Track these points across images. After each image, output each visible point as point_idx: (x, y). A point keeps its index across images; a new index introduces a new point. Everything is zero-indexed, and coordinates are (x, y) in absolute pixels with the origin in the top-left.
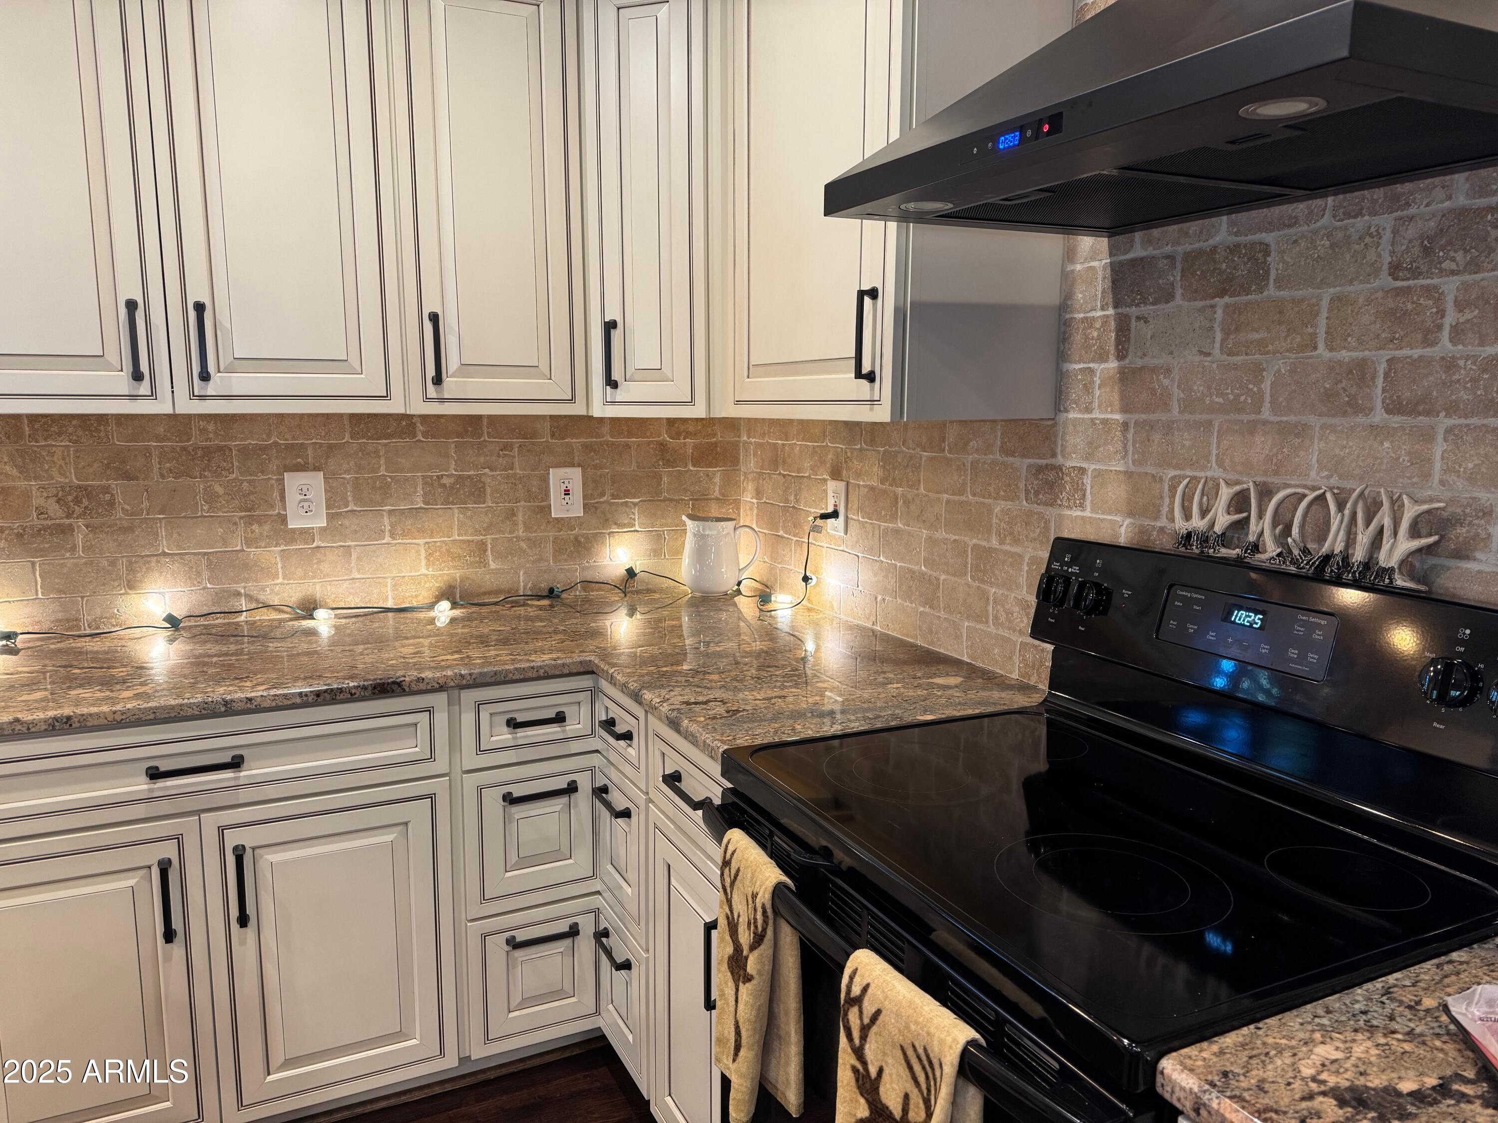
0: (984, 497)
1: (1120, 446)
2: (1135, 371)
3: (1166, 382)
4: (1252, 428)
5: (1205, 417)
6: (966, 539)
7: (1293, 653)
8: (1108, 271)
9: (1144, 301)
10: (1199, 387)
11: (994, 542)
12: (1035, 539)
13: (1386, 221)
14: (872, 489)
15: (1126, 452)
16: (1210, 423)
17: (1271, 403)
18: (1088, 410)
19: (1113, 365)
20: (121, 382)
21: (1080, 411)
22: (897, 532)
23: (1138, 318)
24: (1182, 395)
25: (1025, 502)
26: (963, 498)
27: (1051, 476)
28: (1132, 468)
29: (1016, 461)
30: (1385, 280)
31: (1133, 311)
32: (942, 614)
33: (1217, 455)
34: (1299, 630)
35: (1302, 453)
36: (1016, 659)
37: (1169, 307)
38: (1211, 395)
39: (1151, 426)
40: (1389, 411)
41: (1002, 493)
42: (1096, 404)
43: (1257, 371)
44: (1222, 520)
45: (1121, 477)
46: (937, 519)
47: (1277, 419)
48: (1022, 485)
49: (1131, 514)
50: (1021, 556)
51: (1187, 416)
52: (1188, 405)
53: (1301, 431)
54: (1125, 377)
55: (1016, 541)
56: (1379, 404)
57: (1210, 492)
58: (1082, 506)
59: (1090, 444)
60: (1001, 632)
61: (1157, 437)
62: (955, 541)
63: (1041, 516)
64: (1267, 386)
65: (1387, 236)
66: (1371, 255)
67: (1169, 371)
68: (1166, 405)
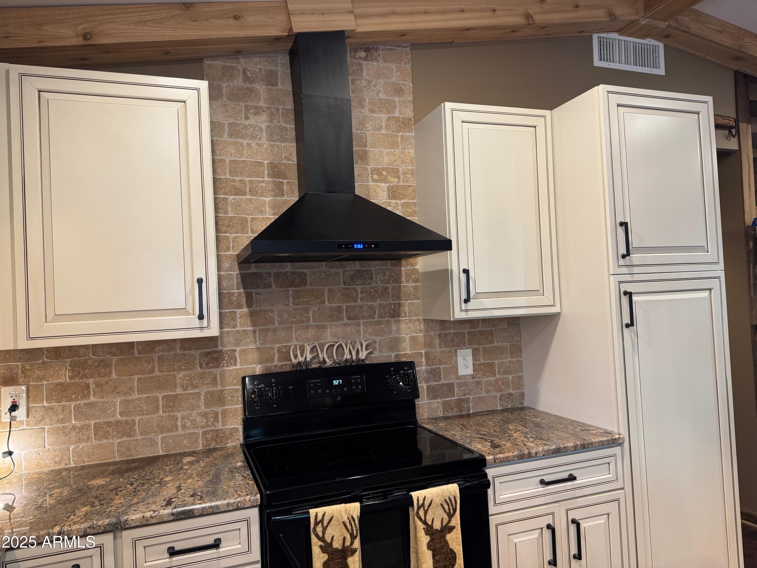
0: (170, 372)
1: (252, 339)
2: (256, 312)
3: (272, 315)
4: (307, 327)
5: (290, 325)
6: (157, 394)
7: (354, 387)
8: (239, 276)
9: (258, 287)
10: (286, 316)
11: (179, 391)
12: (208, 384)
13: (341, 271)
14: (61, 384)
15: (256, 341)
16: (292, 327)
17: (313, 319)
18: (234, 327)
19: (245, 310)
21: (230, 328)
22: (91, 404)
23: (256, 293)
24: (279, 319)
25: (199, 369)
26: (153, 375)
27: (216, 355)
28: (259, 346)
29: (193, 352)
30: (342, 285)
31: (253, 291)
32: (139, 438)
33: (295, 337)
34: (353, 381)
35: (325, 333)
36: (200, 441)
37: (269, 290)
38: (291, 318)
39: (267, 330)
40: (348, 319)
41: (183, 367)
42: (238, 324)
43: (307, 310)
44: (309, 356)
45: (255, 350)
46: (131, 389)
47: (315, 324)
48: (197, 362)
49: (261, 363)
50: (199, 393)
51: (282, 326)
52: (282, 322)
53: (324, 327)
54: (252, 314)
55: (196, 387)
56: (345, 318)
58: (235, 364)
59: (237, 340)
60: (188, 431)
61: (270, 334)
62: (147, 397)
63: (210, 373)
64: (311, 314)
65: (341, 274)
66: (338, 279)
67: (272, 311)
68: (272, 323)
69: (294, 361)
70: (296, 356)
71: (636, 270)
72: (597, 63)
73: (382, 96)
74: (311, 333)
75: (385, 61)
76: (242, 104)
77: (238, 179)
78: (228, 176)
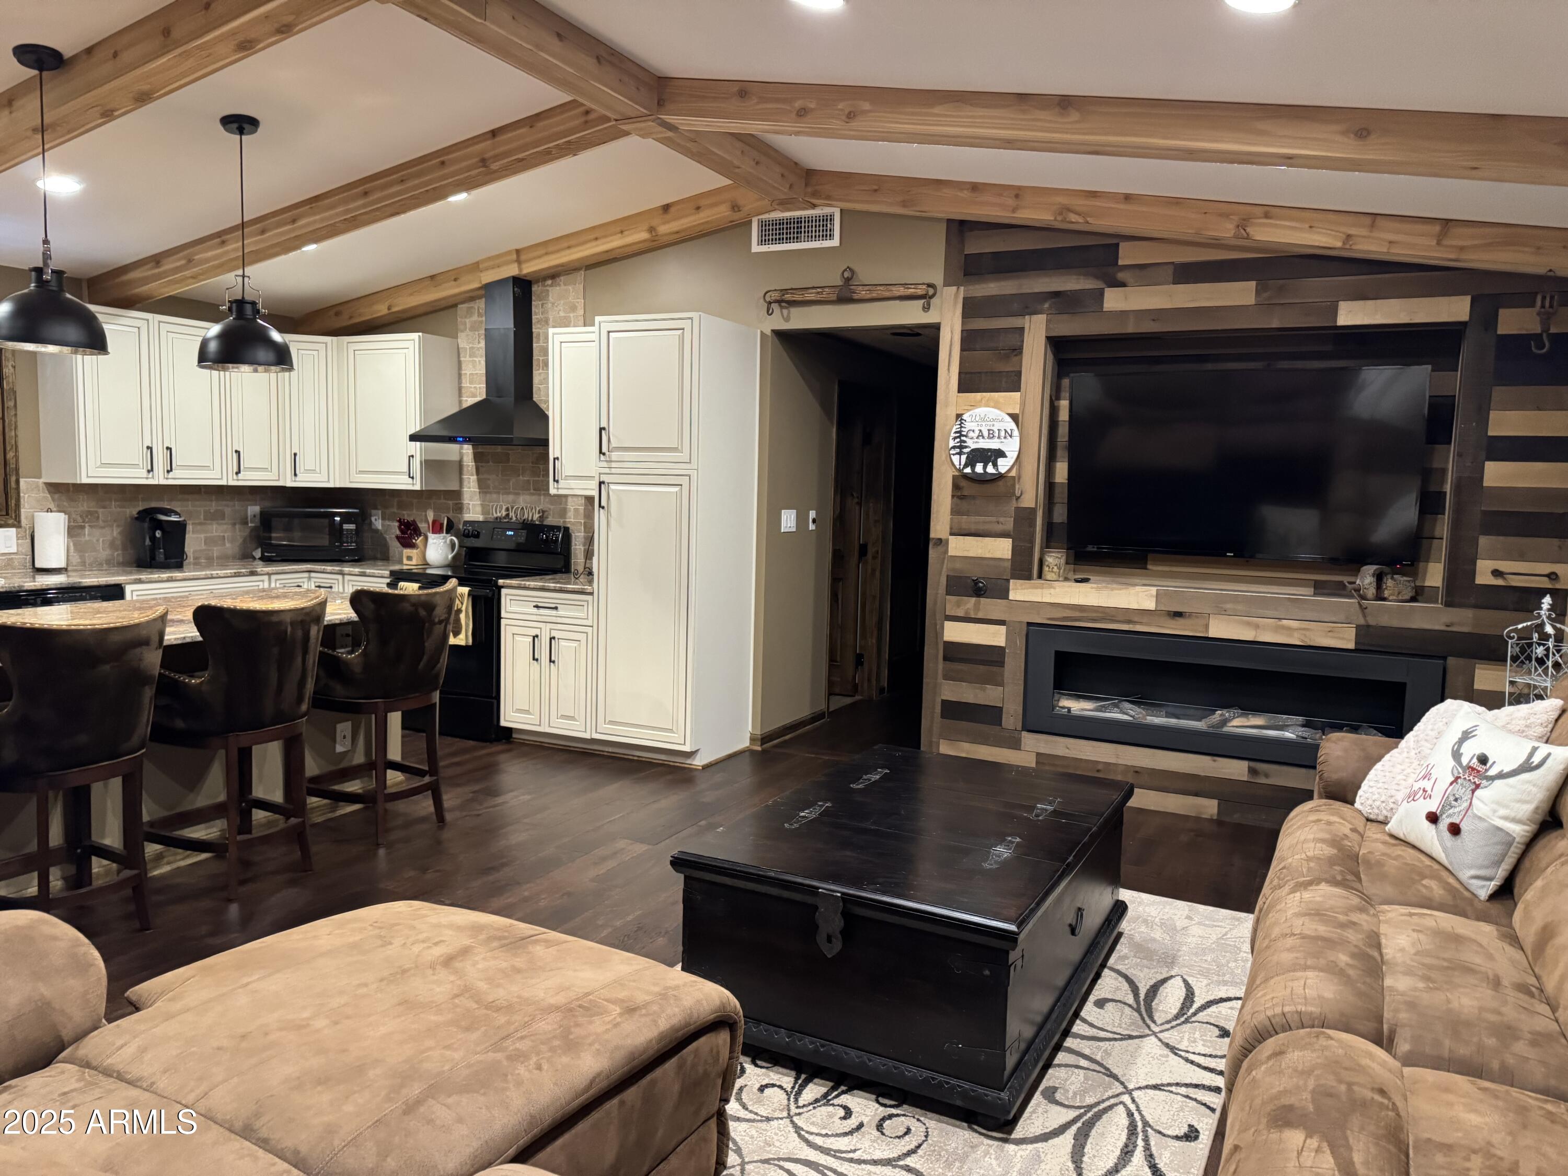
1: (478, 497)
2: (480, 479)
3: (489, 482)
4: (508, 496)
5: (498, 490)
8: (472, 455)
9: (482, 462)
10: (497, 484)
13: (530, 453)
15: (480, 499)
16: (499, 492)
17: (512, 489)
18: (470, 488)
19: (475, 477)
20: (143, 473)
21: (467, 489)
23: (481, 466)
24: (494, 485)
27: (459, 505)
28: (482, 503)
30: (531, 464)
31: (479, 465)
33: (502, 499)
35: (519, 499)
37: (488, 464)
38: (500, 485)
39: (486, 492)
43: (509, 481)
44: (504, 513)
45: (479, 505)
48: (451, 509)
49: (482, 514)
51: (494, 490)
52: (494, 488)
53: (516, 494)
54: (478, 480)
57: (501, 508)
58: (471, 513)
59: (470, 497)
61: (487, 495)
64: (511, 484)
65: (531, 455)
67: (489, 479)
68: (489, 488)
69: (495, 515)
70: (496, 513)
71: (614, 465)
72: (756, 248)
73: (562, 314)
74: (511, 497)
75: (565, 285)
76: (477, 333)
77: (473, 386)
78: (468, 385)
